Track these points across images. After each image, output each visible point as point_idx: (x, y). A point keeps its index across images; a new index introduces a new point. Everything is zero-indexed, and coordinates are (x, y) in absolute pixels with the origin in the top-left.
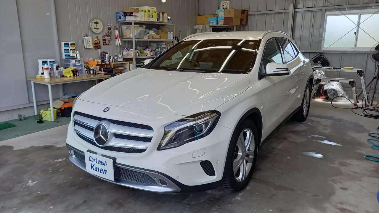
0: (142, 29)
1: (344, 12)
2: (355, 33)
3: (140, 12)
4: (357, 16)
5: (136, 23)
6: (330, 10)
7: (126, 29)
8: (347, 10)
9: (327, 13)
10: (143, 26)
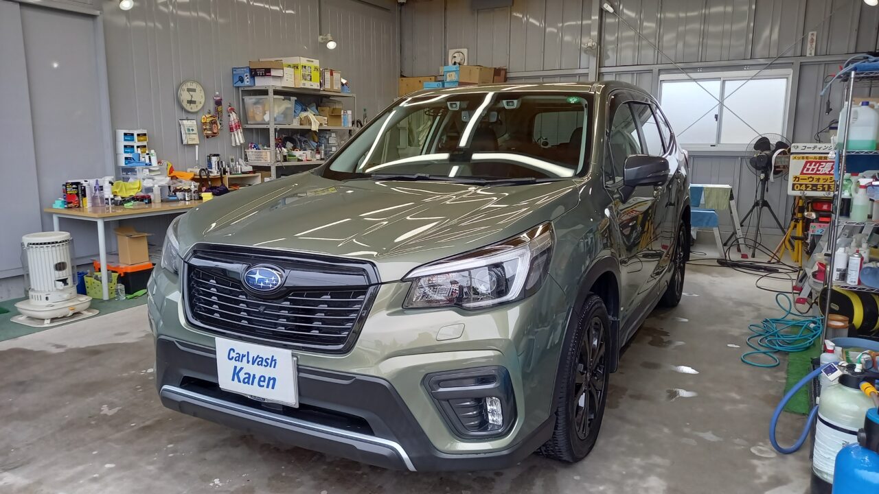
0: (289, 104)
1: (694, 75)
2: (716, 117)
3: (285, 68)
4: (718, 84)
5: (276, 92)
6: (668, 71)
7: (255, 103)
8: (700, 72)
9: (662, 77)
10: (292, 98)
